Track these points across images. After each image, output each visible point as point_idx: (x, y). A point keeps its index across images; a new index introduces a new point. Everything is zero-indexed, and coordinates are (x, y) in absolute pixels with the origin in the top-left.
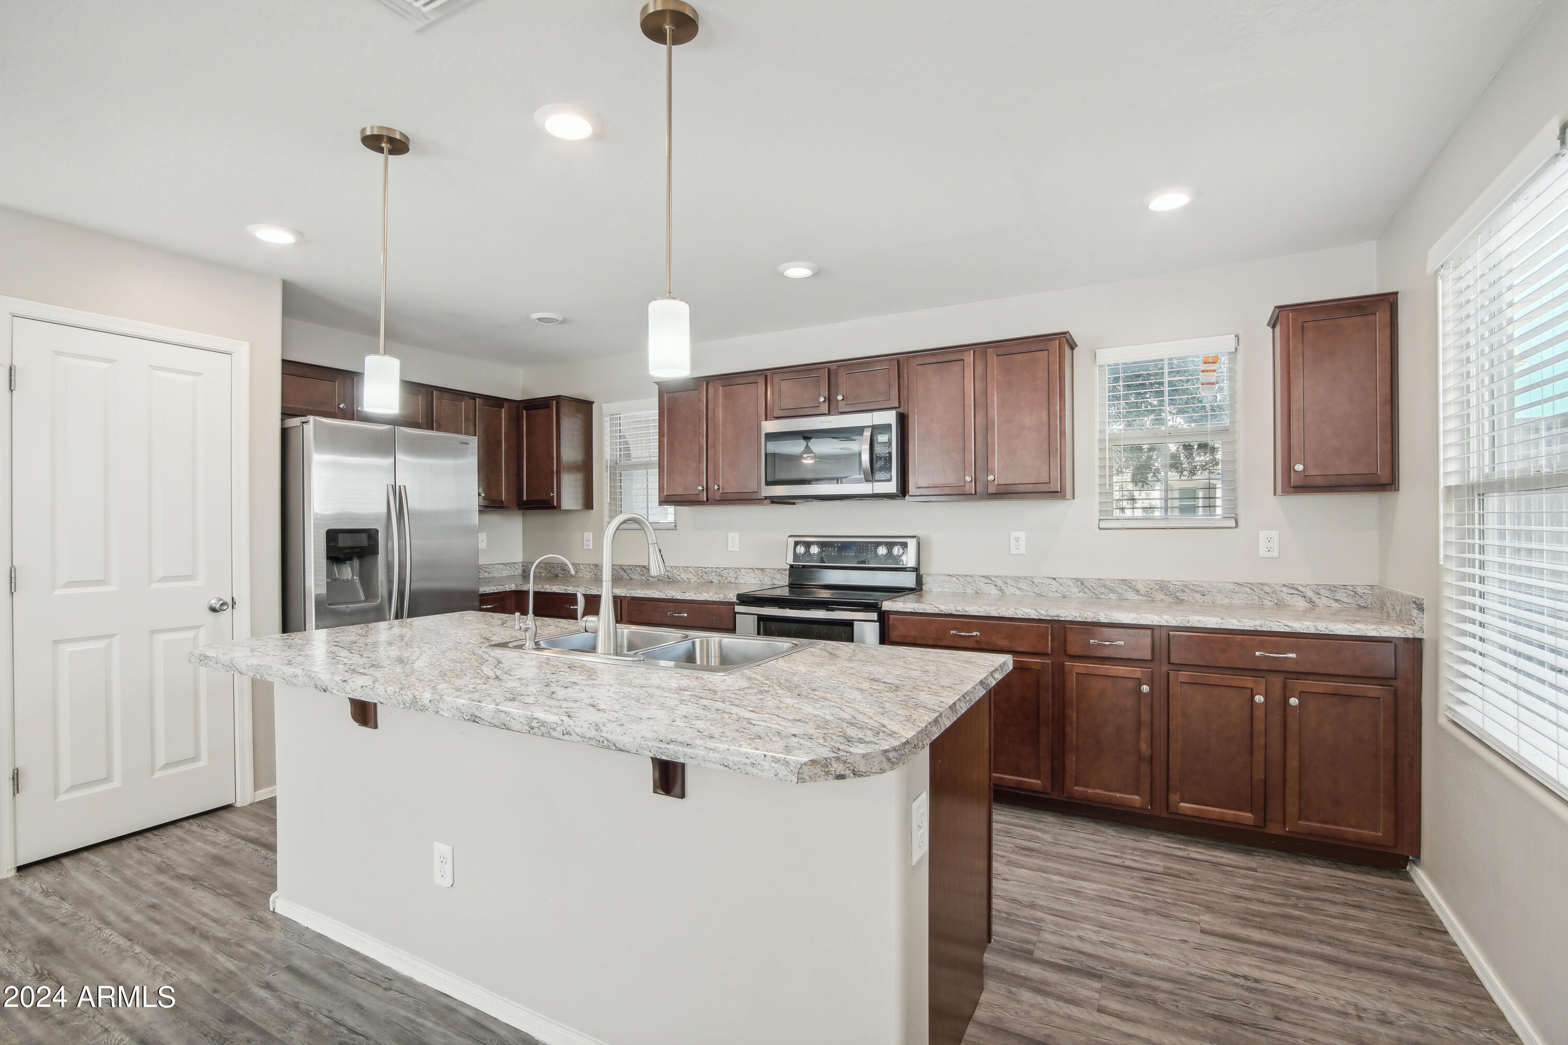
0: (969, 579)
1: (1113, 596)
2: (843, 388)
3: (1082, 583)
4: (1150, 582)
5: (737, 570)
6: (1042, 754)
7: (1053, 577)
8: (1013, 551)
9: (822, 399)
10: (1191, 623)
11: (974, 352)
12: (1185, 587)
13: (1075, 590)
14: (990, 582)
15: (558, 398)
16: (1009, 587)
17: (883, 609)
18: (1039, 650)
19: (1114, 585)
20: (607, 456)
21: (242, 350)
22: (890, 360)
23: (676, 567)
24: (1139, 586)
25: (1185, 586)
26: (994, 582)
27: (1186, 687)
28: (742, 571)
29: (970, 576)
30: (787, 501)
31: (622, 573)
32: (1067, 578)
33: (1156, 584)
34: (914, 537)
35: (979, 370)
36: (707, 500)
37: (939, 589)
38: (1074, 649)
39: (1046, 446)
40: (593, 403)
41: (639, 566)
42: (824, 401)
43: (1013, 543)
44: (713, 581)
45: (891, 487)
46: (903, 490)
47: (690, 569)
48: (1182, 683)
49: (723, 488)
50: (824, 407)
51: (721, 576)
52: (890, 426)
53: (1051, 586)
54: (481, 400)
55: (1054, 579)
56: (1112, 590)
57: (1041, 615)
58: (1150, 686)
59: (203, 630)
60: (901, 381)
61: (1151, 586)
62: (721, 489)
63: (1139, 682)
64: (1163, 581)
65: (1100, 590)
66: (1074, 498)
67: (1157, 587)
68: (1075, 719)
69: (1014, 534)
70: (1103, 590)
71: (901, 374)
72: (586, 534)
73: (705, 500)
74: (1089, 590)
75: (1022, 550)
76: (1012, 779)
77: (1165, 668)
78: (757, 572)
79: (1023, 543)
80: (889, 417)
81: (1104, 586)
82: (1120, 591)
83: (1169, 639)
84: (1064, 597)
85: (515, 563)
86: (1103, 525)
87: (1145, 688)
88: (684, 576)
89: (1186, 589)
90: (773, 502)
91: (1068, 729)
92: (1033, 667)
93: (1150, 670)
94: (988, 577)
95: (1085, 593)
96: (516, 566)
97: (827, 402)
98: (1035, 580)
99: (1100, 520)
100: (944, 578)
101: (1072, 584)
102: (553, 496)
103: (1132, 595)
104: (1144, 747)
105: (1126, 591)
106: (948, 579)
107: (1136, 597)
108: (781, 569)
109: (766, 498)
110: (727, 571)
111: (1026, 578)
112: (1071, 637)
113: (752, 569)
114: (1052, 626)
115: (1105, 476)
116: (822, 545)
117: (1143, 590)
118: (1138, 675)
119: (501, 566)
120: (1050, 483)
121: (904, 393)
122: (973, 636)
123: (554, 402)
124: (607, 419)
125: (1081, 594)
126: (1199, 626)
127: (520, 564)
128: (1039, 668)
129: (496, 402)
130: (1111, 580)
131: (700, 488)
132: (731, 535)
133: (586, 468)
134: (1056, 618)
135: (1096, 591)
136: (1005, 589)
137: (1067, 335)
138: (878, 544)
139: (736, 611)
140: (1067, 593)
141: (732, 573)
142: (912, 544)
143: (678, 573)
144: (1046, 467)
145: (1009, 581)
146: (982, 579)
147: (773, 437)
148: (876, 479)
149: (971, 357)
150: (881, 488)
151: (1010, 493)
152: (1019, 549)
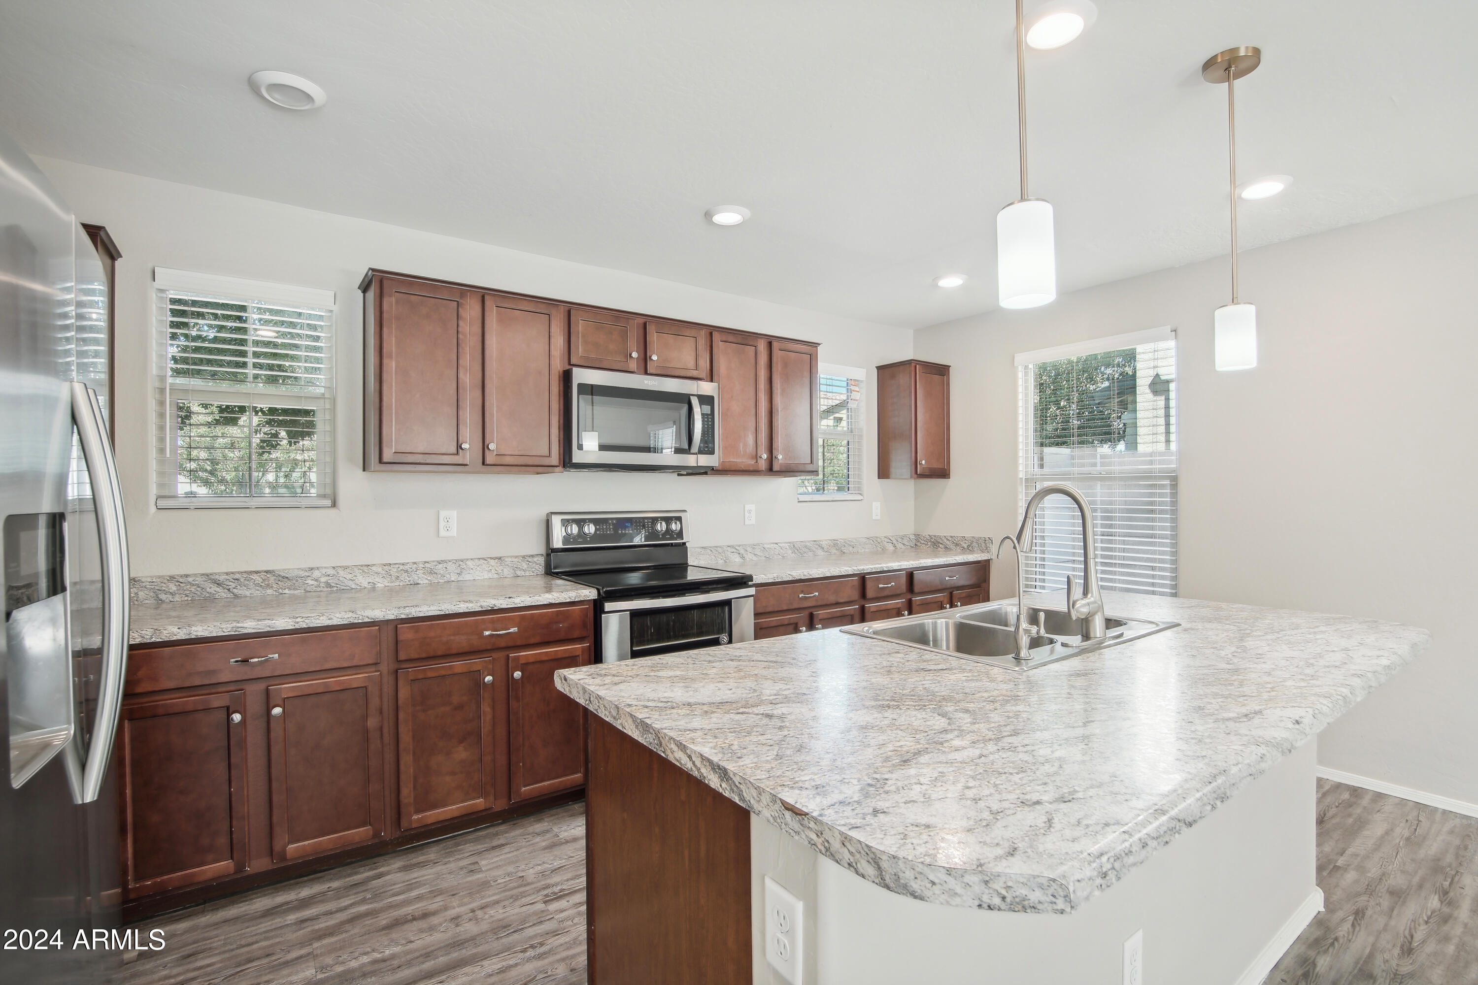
2: (653, 347)
4: (828, 541)
5: (459, 562)
8: (748, 522)
9: (635, 355)
11: (763, 341)
14: (735, 551)
18: (852, 599)
22: (699, 329)
26: (738, 550)
28: (468, 563)
29: (720, 547)
32: (784, 543)
33: (832, 542)
35: (765, 359)
38: (870, 594)
39: (809, 433)
42: (637, 358)
43: (748, 514)
44: (420, 582)
45: (715, 460)
47: (374, 568)
49: (498, 448)
51: (431, 572)
52: (712, 398)
53: (775, 550)
55: (777, 544)
56: (810, 549)
65: (803, 550)
69: (747, 507)
70: (805, 550)
74: (798, 551)
75: (754, 521)
78: (492, 562)
79: (753, 514)
82: (814, 549)
84: (783, 557)
86: (800, 498)
88: (359, 580)
94: (732, 547)
95: (795, 553)
98: (766, 546)
99: (798, 495)
101: (788, 546)
103: (820, 551)
105: (817, 549)
108: (527, 556)
110: (445, 565)
111: (759, 545)
112: (869, 585)
113: (483, 559)
116: (595, 522)
117: (826, 548)
120: (812, 464)
122: (813, 596)
132: (444, 513)
138: (655, 520)
140: (785, 555)
141: (451, 567)
142: (684, 518)
143: (348, 576)
144: (810, 451)
145: (748, 549)
146: (728, 549)
147: (585, 389)
148: (701, 452)
149: (762, 346)
150: (704, 460)
151: (788, 471)
152: (751, 520)
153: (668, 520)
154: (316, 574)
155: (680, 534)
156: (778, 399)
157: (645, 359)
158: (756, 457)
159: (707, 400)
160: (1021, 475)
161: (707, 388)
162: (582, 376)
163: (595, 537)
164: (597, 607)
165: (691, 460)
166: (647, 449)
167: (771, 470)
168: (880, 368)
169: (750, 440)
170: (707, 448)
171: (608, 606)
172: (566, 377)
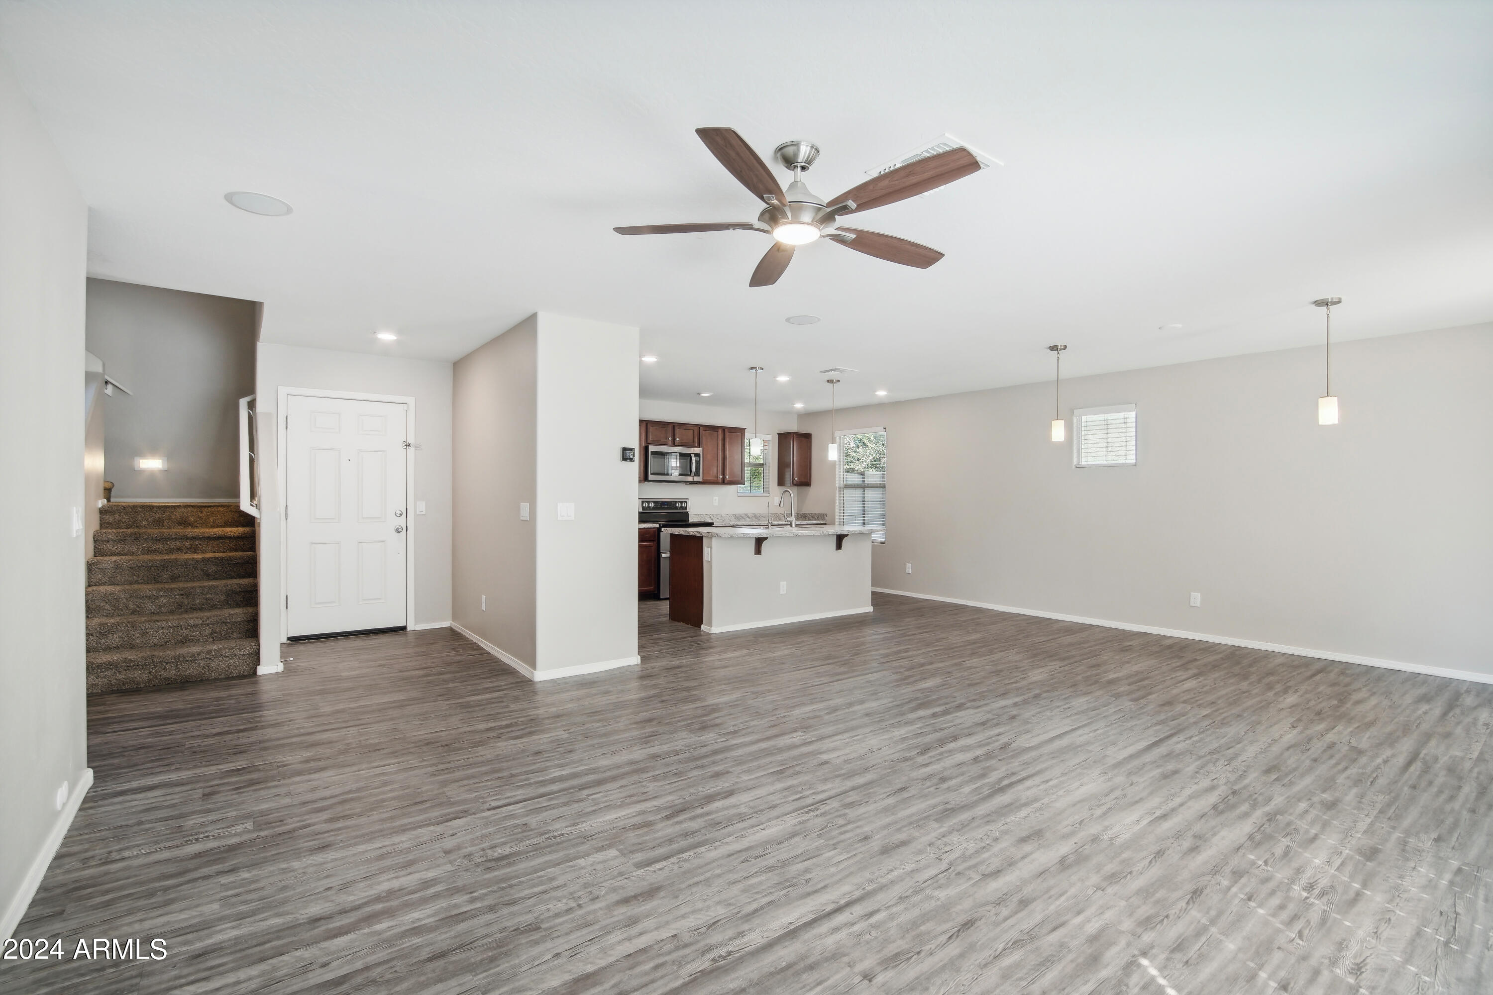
2: (677, 435)
42: (671, 440)
60: (699, 436)
71: (699, 433)
95: (736, 519)
121: (699, 441)
147: (654, 453)
148: (695, 475)
149: (720, 431)
150: (696, 479)
151: (731, 483)
152: (716, 504)
153: (681, 502)
155: (686, 508)
156: (727, 453)
157: (674, 439)
158: (717, 477)
159: (697, 455)
160: (837, 485)
161: (697, 450)
162: (652, 448)
163: (654, 508)
164: (659, 530)
165: (690, 479)
166: (664, 474)
167: (724, 482)
168: (779, 435)
169: (715, 470)
170: (697, 474)
171: (663, 529)
172: (646, 449)
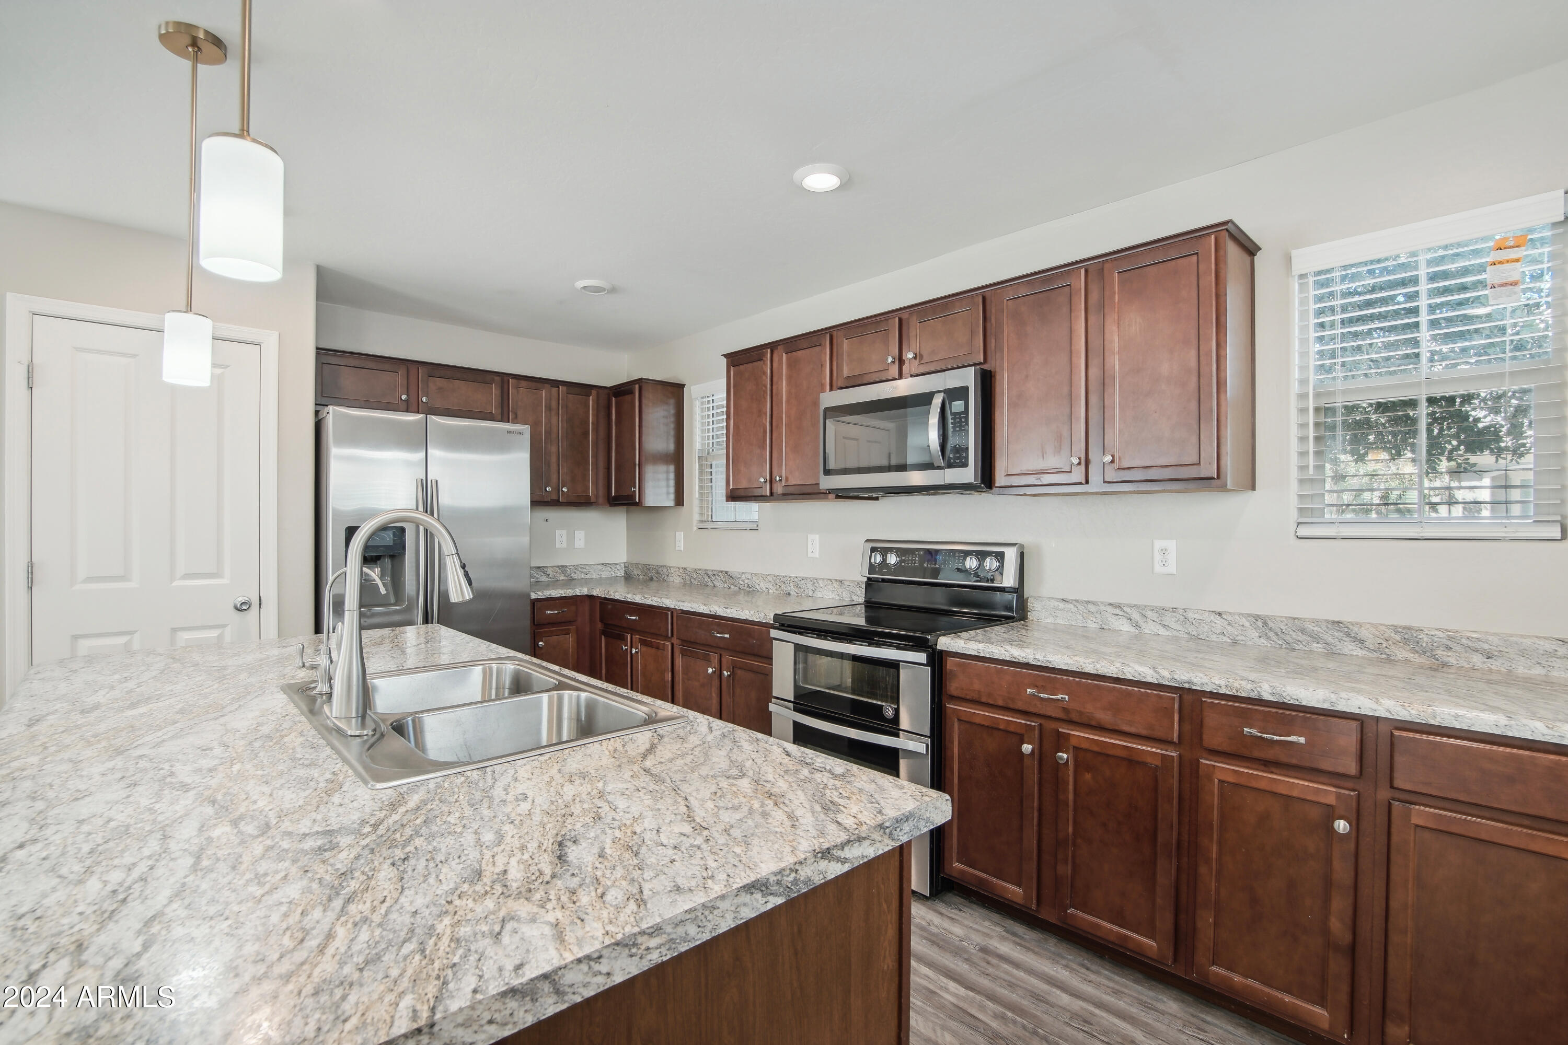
0: (1092, 608)
1: (1317, 647)
2: (914, 344)
3: (1265, 624)
4: (1383, 628)
5: (815, 581)
6: (1159, 901)
7: (1217, 610)
8: (1158, 568)
9: (890, 360)
10: (1438, 719)
11: (1086, 271)
12: (1452, 641)
13: (1253, 634)
14: (1121, 613)
15: (640, 381)
16: (1150, 622)
17: (939, 647)
18: (1159, 734)
19: (1319, 630)
20: (698, 445)
21: (271, 340)
22: (972, 297)
23: (756, 575)
24: (1364, 634)
25: (1450, 638)
26: (1127, 613)
27: (1427, 835)
28: (820, 582)
29: (1094, 603)
30: (853, 494)
31: (707, 579)
32: (1240, 614)
33: (1396, 632)
34: (1014, 545)
35: (1094, 296)
36: (772, 494)
37: (1051, 620)
38: (1214, 739)
39: (1193, 405)
40: (684, 385)
41: (722, 572)
42: (893, 362)
43: (1158, 557)
44: (792, 593)
45: (968, 474)
46: (987, 479)
48: (1417, 826)
49: (787, 479)
50: (894, 370)
52: (966, 389)
53: (1214, 625)
54: (565, 388)
55: (1220, 614)
56: (1316, 638)
57: (1163, 677)
58: (1354, 823)
59: (228, 630)
60: (988, 325)
61: (1386, 635)
62: (783, 481)
63: (1331, 814)
64: (1410, 628)
65: (1294, 636)
66: (1253, 488)
67: (1398, 638)
68: (1214, 856)
69: (1159, 544)
70: (1301, 637)
71: (988, 315)
72: (677, 533)
73: (768, 494)
74: (1276, 634)
75: (1172, 568)
76: (1111, 930)
77: (1384, 794)
78: (835, 584)
79: (1172, 556)
80: (967, 378)
81: (1303, 631)
82: (1330, 639)
83: (1392, 744)
84: (1235, 642)
85: (616, 564)
86: (1303, 531)
87: (1341, 826)
88: (763, 586)
89: (1452, 645)
90: (838, 497)
91: (1203, 869)
92: (1149, 760)
93: (1352, 793)
94: (1119, 606)
95: (1268, 638)
96: (618, 567)
97: (897, 362)
98: (1190, 615)
99: (1299, 524)
100: (1056, 603)
101: (1247, 624)
102: (635, 491)
103: (1350, 647)
104: (1338, 926)
105: (1340, 640)
106: (1061, 605)
107: (1359, 652)
109: (831, 491)
111: (1175, 610)
112: (1211, 720)
113: (831, 580)
114: (1180, 697)
115: (1307, 453)
116: (900, 552)
117: (1370, 642)
118: (1331, 800)
119: (600, 567)
120: (1199, 464)
121: (992, 343)
122: (1058, 700)
123: (637, 386)
124: (698, 403)
125: (1262, 640)
126: (1457, 725)
127: (623, 566)
128: (1159, 763)
129: (584, 389)
130: (1313, 621)
131: (762, 480)
132: (811, 537)
133: (677, 459)
134: (1186, 686)
135: (1288, 638)
136: (1144, 626)
137: (1230, 226)
138: (968, 553)
139: (772, 635)
140: (1239, 638)
141: (810, 585)
142: (1011, 555)
143: (757, 581)
144: (1194, 439)
145: (1149, 614)
146: (1109, 609)
154: (744, 577)
